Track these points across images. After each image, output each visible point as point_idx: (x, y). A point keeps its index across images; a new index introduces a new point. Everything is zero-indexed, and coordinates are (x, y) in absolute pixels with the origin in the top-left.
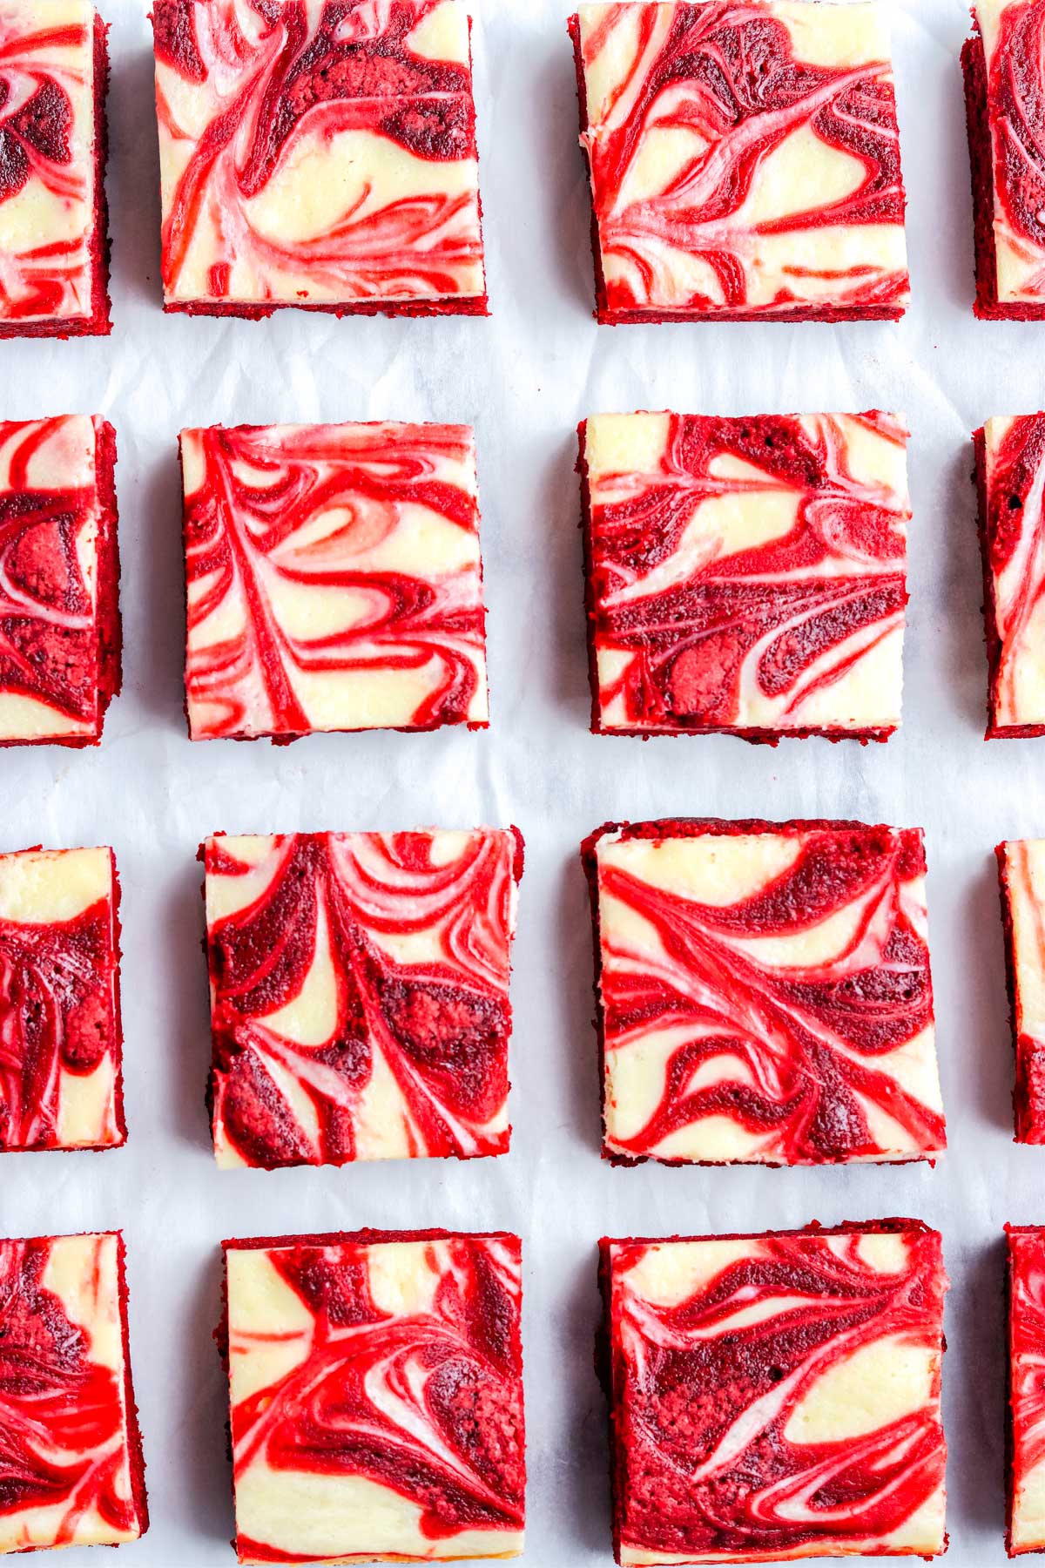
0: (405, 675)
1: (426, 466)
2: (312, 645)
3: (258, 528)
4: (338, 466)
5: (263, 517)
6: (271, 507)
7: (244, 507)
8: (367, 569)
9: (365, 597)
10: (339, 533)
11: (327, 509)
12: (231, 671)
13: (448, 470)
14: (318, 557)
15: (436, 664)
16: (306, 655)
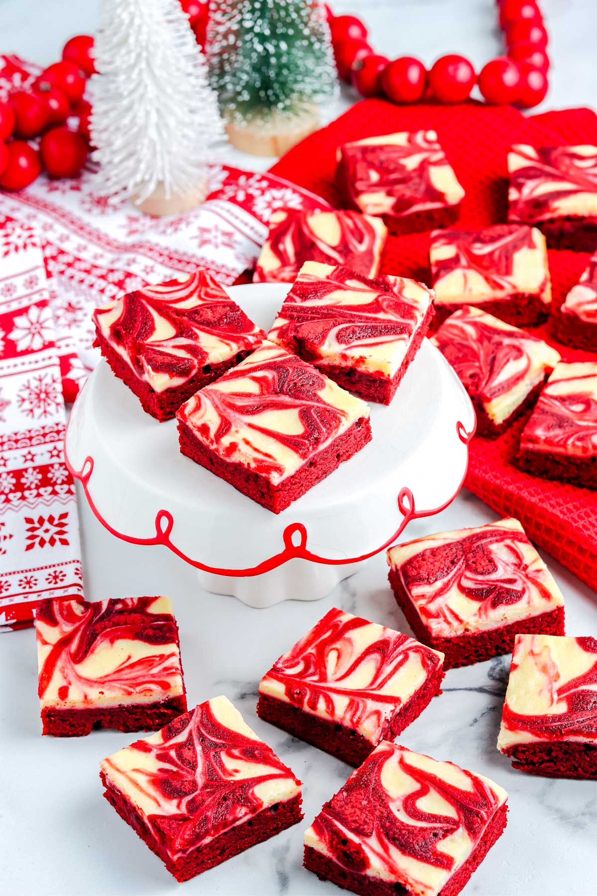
0: (407, 665)
1: (339, 623)
2: (372, 683)
3: (316, 678)
4: (315, 646)
5: (313, 674)
6: (312, 670)
7: (305, 677)
8: (359, 655)
9: (368, 661)
10: (339, 657)
11: (327, 656)
12: (361, 708)
13: (346, 618)
14: (342, 668)
15: (412, 655)
16: (374, 686)
